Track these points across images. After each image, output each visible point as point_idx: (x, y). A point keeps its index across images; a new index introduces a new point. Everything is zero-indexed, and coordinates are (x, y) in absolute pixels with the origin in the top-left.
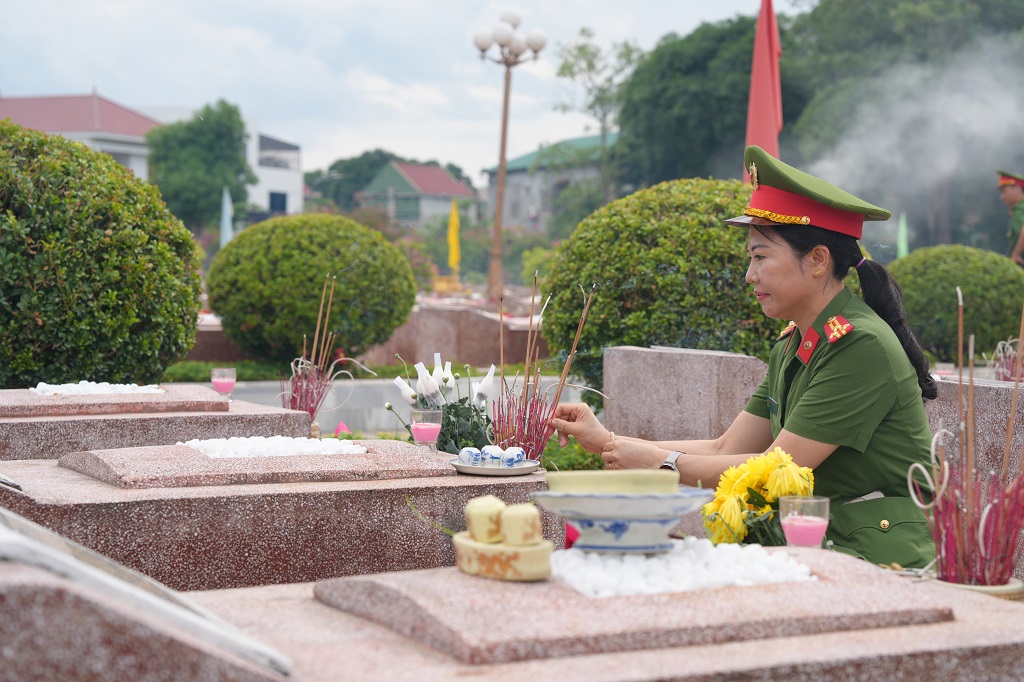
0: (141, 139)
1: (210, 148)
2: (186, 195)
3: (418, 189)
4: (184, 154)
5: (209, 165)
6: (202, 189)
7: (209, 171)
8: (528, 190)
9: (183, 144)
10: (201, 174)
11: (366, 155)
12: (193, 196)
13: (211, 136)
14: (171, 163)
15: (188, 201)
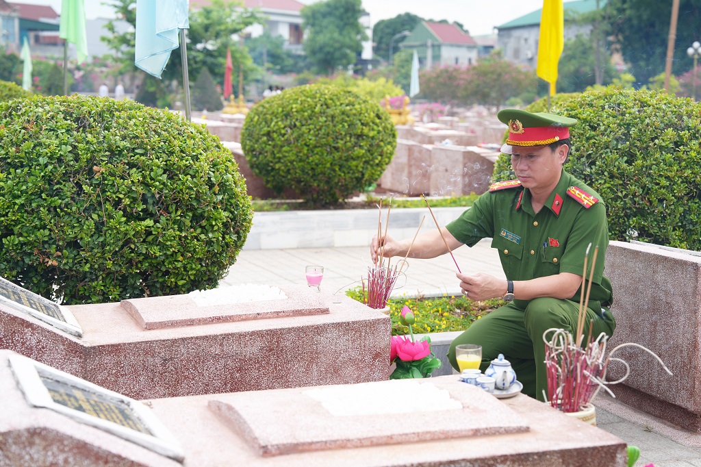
0: (297, 13)
1: (341, 18)
2: (327, 49)
3: (440, 40)
4: (325, 22)
5: (341, 29)
6: (337, 45)
7: (341, 34)
8: (526, 40)
9: (324, 15)
10: (336, 35)
11: (399, 16)
12: (331, 50)
13: (342, 10)
14: (317, 28)
15: (328, 53)
